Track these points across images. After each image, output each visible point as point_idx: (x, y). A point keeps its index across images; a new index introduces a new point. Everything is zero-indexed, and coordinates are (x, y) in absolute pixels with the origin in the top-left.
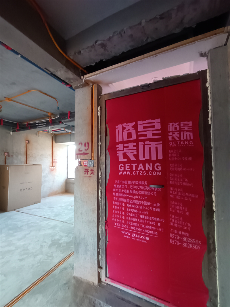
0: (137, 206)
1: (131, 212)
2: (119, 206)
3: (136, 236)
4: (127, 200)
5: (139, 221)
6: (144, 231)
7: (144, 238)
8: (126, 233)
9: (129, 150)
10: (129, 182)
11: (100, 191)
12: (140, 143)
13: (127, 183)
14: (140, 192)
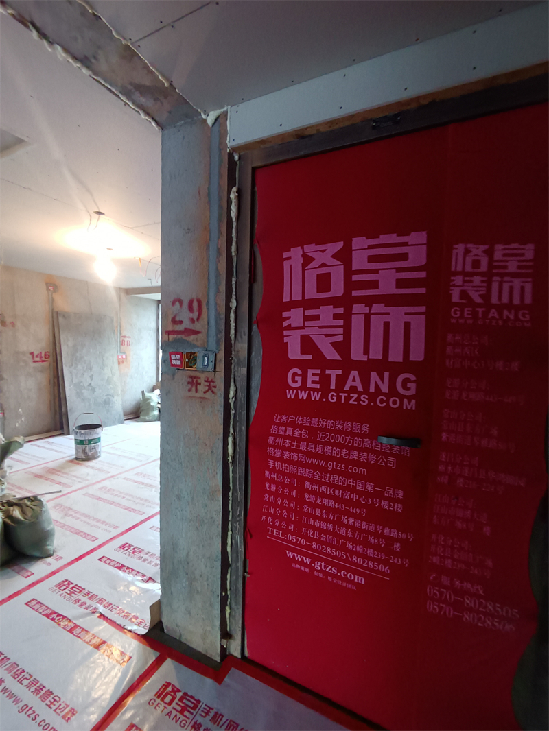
0: (334, 491)
1: (315, 505)
2: (283, 485)
3: (327, 570)
4: (308, 470)
5: (339, 531)
6: (352, 559)
7: (351, 576)
8: (298, 557)
9: (321, 327)
10: (315, 422)
11: (230, 440)
12: (356, 308)
13: (310, 424)
14: (345, 452)
